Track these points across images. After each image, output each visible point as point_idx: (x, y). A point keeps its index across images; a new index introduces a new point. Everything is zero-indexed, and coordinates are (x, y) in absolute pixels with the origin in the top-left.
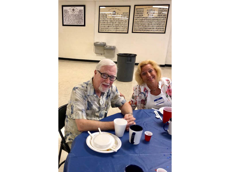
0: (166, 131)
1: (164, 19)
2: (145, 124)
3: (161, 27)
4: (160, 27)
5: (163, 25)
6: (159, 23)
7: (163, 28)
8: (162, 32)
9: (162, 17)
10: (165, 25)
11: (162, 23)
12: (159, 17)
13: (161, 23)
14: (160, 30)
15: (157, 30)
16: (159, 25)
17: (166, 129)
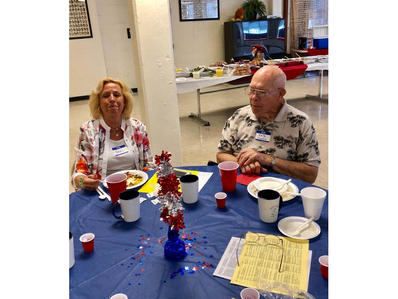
0: (120, 218)
1: (83, 12)
2: (81, 221)
3: (83, 28)
4: (80, 28)
5: (85, 24)
6: (76, 20)
7: (86, 27)
8: (87, 35)
9: (79, 9)
10: (88, 23)
11: (82, 20)
12: (73, 9)
13: (79, 20)
14: (81, 32)
15: (76, 32)
16: (77, 24)
17: (118, 215)
